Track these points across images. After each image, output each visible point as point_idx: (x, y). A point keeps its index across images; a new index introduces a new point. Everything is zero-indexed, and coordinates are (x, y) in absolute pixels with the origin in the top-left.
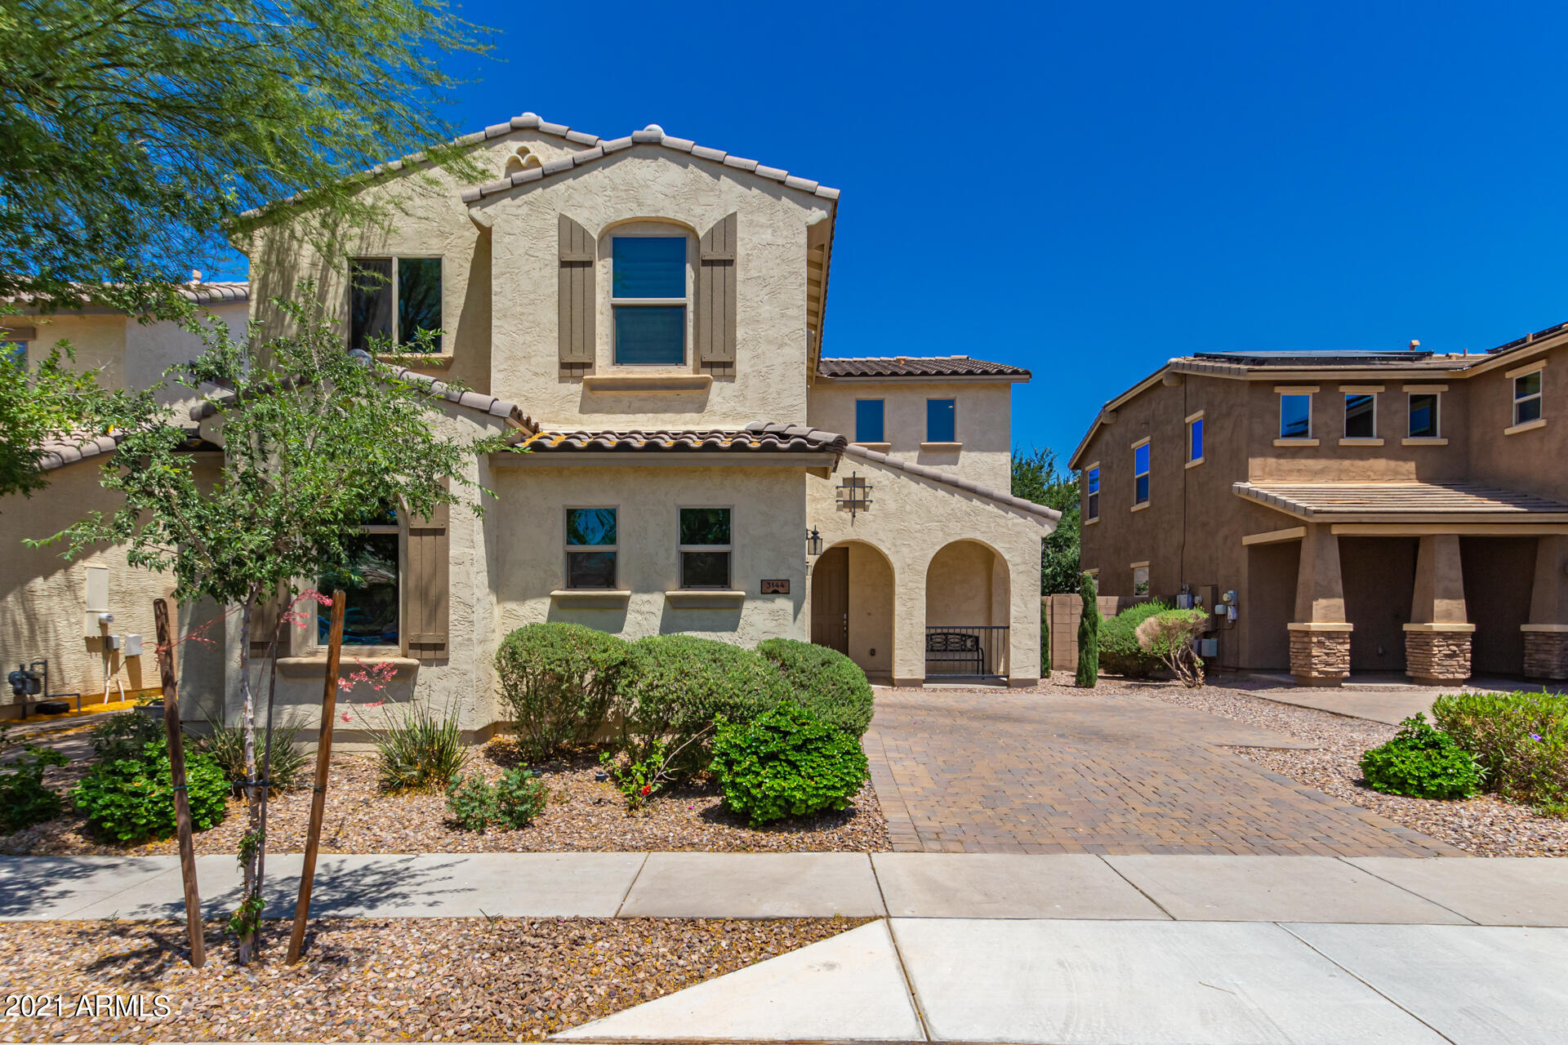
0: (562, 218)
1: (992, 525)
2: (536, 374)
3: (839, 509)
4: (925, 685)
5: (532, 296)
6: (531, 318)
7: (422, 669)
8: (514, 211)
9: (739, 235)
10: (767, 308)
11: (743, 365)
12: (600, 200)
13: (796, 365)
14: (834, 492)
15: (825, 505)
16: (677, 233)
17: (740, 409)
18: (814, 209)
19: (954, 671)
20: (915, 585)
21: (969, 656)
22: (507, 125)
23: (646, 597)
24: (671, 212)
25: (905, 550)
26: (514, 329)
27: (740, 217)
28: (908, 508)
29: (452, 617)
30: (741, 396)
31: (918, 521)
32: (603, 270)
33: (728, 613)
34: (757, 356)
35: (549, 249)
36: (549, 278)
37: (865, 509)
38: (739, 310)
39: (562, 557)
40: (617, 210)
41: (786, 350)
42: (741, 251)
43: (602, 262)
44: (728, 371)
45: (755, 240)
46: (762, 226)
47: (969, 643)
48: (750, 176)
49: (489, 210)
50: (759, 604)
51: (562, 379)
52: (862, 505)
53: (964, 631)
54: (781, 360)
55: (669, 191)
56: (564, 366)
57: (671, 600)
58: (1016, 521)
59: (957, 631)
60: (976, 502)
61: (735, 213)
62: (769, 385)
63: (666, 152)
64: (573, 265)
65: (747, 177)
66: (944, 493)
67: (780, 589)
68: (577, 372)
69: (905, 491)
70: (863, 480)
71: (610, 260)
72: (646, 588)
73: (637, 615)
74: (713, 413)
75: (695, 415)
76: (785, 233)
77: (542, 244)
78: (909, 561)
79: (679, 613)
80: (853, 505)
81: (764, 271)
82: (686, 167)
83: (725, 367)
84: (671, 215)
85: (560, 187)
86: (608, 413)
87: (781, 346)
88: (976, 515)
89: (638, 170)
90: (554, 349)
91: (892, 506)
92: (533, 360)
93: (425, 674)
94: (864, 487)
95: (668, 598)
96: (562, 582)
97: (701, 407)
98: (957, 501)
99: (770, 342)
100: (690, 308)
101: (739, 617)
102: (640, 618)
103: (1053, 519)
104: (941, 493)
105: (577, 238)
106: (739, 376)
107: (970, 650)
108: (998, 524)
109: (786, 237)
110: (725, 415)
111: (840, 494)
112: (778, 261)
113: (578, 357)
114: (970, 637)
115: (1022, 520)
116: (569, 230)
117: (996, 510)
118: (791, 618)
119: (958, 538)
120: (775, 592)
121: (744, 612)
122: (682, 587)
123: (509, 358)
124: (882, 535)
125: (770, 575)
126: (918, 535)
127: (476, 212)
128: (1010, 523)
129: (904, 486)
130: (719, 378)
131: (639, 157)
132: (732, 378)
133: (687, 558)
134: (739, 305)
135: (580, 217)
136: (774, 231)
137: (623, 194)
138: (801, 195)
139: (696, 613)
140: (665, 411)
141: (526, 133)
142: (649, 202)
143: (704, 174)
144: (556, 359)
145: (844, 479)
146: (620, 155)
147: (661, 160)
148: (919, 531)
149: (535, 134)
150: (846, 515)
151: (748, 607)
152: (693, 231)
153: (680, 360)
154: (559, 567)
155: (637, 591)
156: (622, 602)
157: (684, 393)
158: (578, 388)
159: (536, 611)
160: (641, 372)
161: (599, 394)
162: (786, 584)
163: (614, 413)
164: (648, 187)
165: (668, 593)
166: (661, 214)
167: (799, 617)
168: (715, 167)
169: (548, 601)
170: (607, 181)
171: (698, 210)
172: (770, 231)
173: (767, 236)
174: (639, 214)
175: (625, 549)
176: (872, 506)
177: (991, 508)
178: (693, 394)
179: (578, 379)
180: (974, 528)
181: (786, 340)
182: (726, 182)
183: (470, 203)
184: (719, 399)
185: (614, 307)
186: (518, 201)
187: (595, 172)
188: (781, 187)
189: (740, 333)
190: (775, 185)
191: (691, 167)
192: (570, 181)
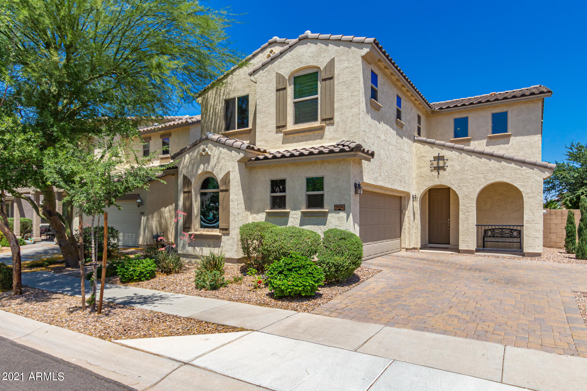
0: (277, 73)
1: (513, 174)
2: (269, 132)
3: (432, 171)
4: (476, 253)
5: (268, 104)
6: (268, 112)
7: (223, 237)
8: (263, 75)
9: (336, 66)
10: (346, 93)
11: (336, 119)
12: (288, 64)
13: (357, 115)
14: (429, 163)
15: (425, 169)
16: (314, 70)
17: (336, 136)
18: (364, 49)
19: (498, 247)
20: (469, 205)
21: (515, 240)
22: (267, 43)
23: (295, 212)
24: (312, 63)
25: (464, 188)
26: (263, 116)
27: (336, 59)
28: (466, 168)
29: (231, 219)
30: (336, 131)
31: (471, 174)
32: (290, 90)
33: (322, 219)
34: (342, 114)
35: (273, 86)
36: (273, 96)
37: (445, 170)
38: (335, 96)
39: (269, 198)
40: (294, 67)
41: (353, 110)
42: (336, 72)
43: (290, 87)
44: (331, 121)
45: (342, 67)
46: (344, 61)
47: (515, 234)
48: (339, 42)
49: (256, 76)
50: (334, 214)
51: (277, 132)
52: (443, 168)
53: (511, 228)
54: (351, 114)
55: (311, 55)
56: (278, 127)
57: (303, 213)
58: (527, 171)
59: (508, 227)
60: (503, 163)
61: (334, 58)
62: (346, 125)
63: (310, 40)
64: (281, 90)
65: (338, 42)
66: (485, 160)
67: (341, 209)
68: (281, 129)
69: (464, 160)
70: (443, 157)
71: (293, 86)
72: (295, 209)
73: (292, 219)
74: (326, 139)
75: (319, 140)
76: (353, 61)
77: (271, 85)
78: (466, 194)
79: (306, 218)
80: (438, 169)
81: (345, 79)
82: (316, 44)
83: (329, 120)
84: (312, 64)
85: (276, 63)
86: (291, 143)
87: (351, 108)
88: (504, 169)
89: (301, 49)
90: (275, 121)
91: (458, 168)
92: (268, 127)
93: (224, 238)
94: (444, 160)
95: (302, 212)
96: (269, 207)
97: (322, 137)
98: (493, 163)
99: (347, 107)
100: (319, 99)
101: (326, 220)
102: (293, 220)
103: (551, 168)
104: (483, 160)
105: (281, 80)
106: (335, 122)
107: (515, 237)
108: (517, 173)
109: (353, 63)
110: (330, 139)
111: (432, 164)
112: (350, 73)
113: (282, 124)
114: (516, 230)
115: (531, 170)
116: (279, 77)
117: (515, 166)
118: (346, 220)
119: (493, 181)
120: (340, 210)
121: (328, 218)
122: (307, 208)
123: (261, 127)
124: (453, 182)
125: (338, 203)
126: (471, 181)
127: (252, 78)
128: (524, 172)
129: (463, 158)
130: (328, 125)
131: (301, 45)
132: (333, 124)
133: (309, 197)
134: (335, 94)
135: (282, 72)
136: (349, 62)
137: (296, 60)
138: (359, 44)
139: (312, 218)
140: (310, 140)
141: (273, 44)
142: (304, 61)
143: (323, 45)
144: (275, 125)
145: (434, 157)
146: (295, 45)
147: (309, 44)
148: (472, 179)
149: (275, 44)
150: (435, 173)
151: (330, 215)
152: (319, 68)
153: (316, 119)
154: (268, 201)
155: (292, 210)
156: (287, 215)
157: (316, 132)
158: (281, 135)
159: (261, 218)
160: (303, 126)
161: (289, 137)
162: (344, 207)
163: (293, 143)
164: (304, 55)
165: (302, 210)
166: (308, 65)
167: (349, 220)
168: (326, 41)
169: (265, 214)
170: (291, 57)
171: (321, 60)
172: (347, 62)
173: (346, 64)
174: (301, 66)
175: (289, 194)
176: (448, 169)
177: (513, 165)
178: (319, 132)
179: (281, 132)
180: (503, 176)
181: (353, 105)
182: (331, 46)
183: (250, 75)
184: (328, 133)
185: (294, 103)
186: (264, 71)
187: (287, 54)
188: (351, 43)
189: (336, 106)
190: (349, 42)
191: (319, 44)
192: (279, 60)
